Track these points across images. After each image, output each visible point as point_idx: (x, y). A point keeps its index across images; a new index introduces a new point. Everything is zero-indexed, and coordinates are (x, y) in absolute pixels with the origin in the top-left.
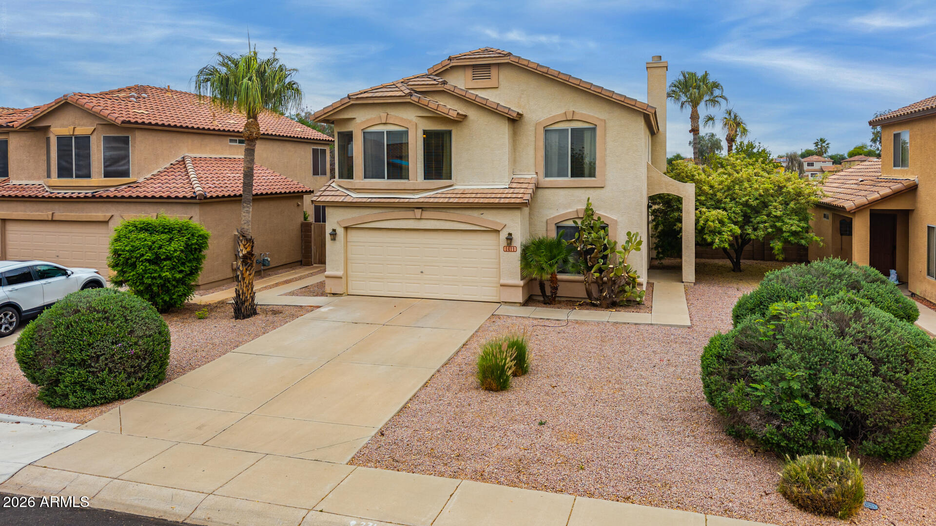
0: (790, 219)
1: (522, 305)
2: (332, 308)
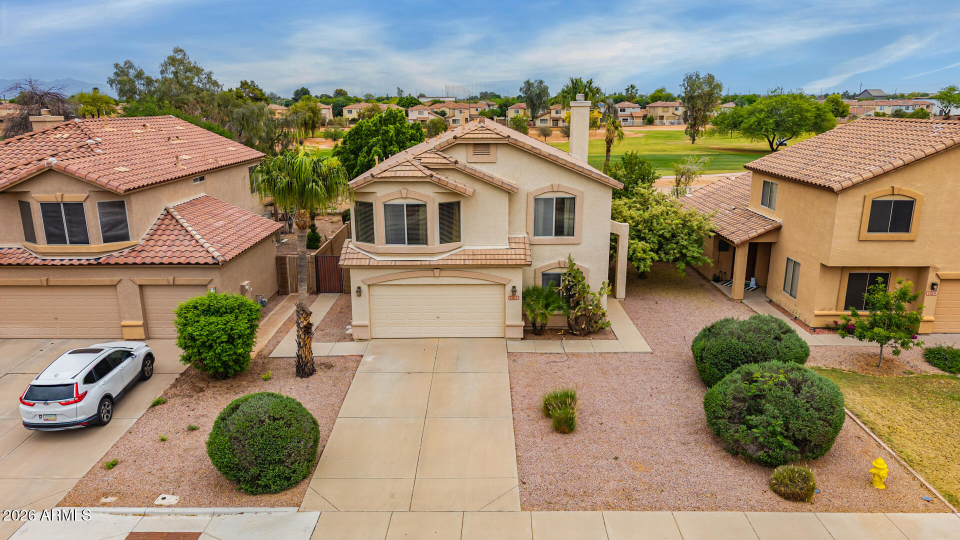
1: (522, 339)
2: (373, 357)
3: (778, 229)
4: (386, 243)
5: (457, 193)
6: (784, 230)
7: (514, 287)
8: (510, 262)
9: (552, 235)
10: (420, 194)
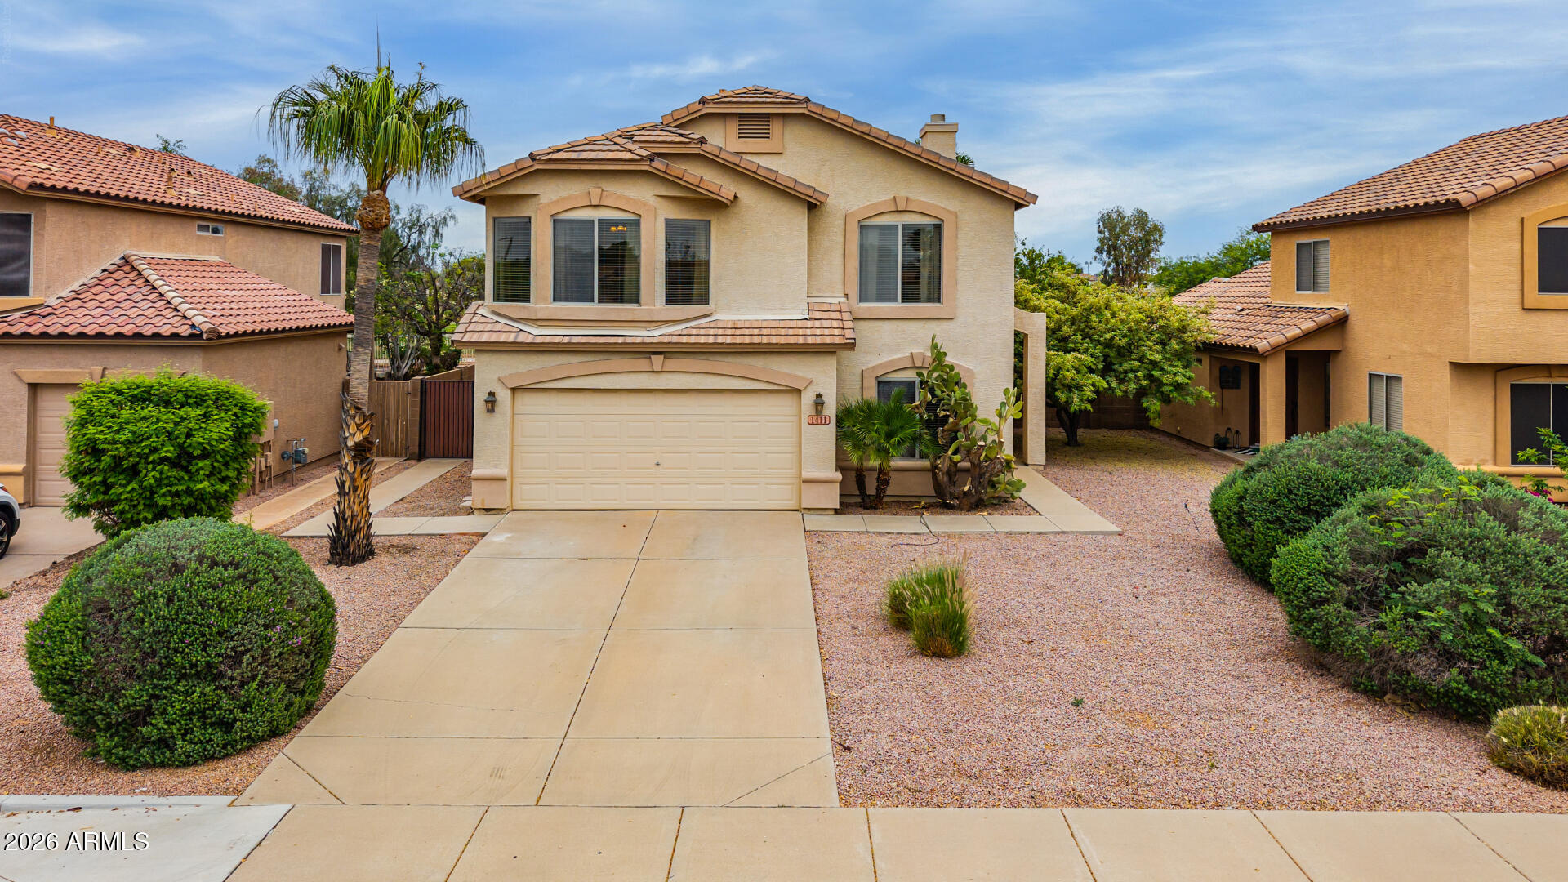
0: (1171, 366)
1: (836, 511)
2: (509, 535)
3: (1340, 323)
4: (554, 300)
5: (702, 197)
6: (1355, 323)
7: (819, 396)
8: (810, 340)
9: (895, 300)
10: (628, 199)
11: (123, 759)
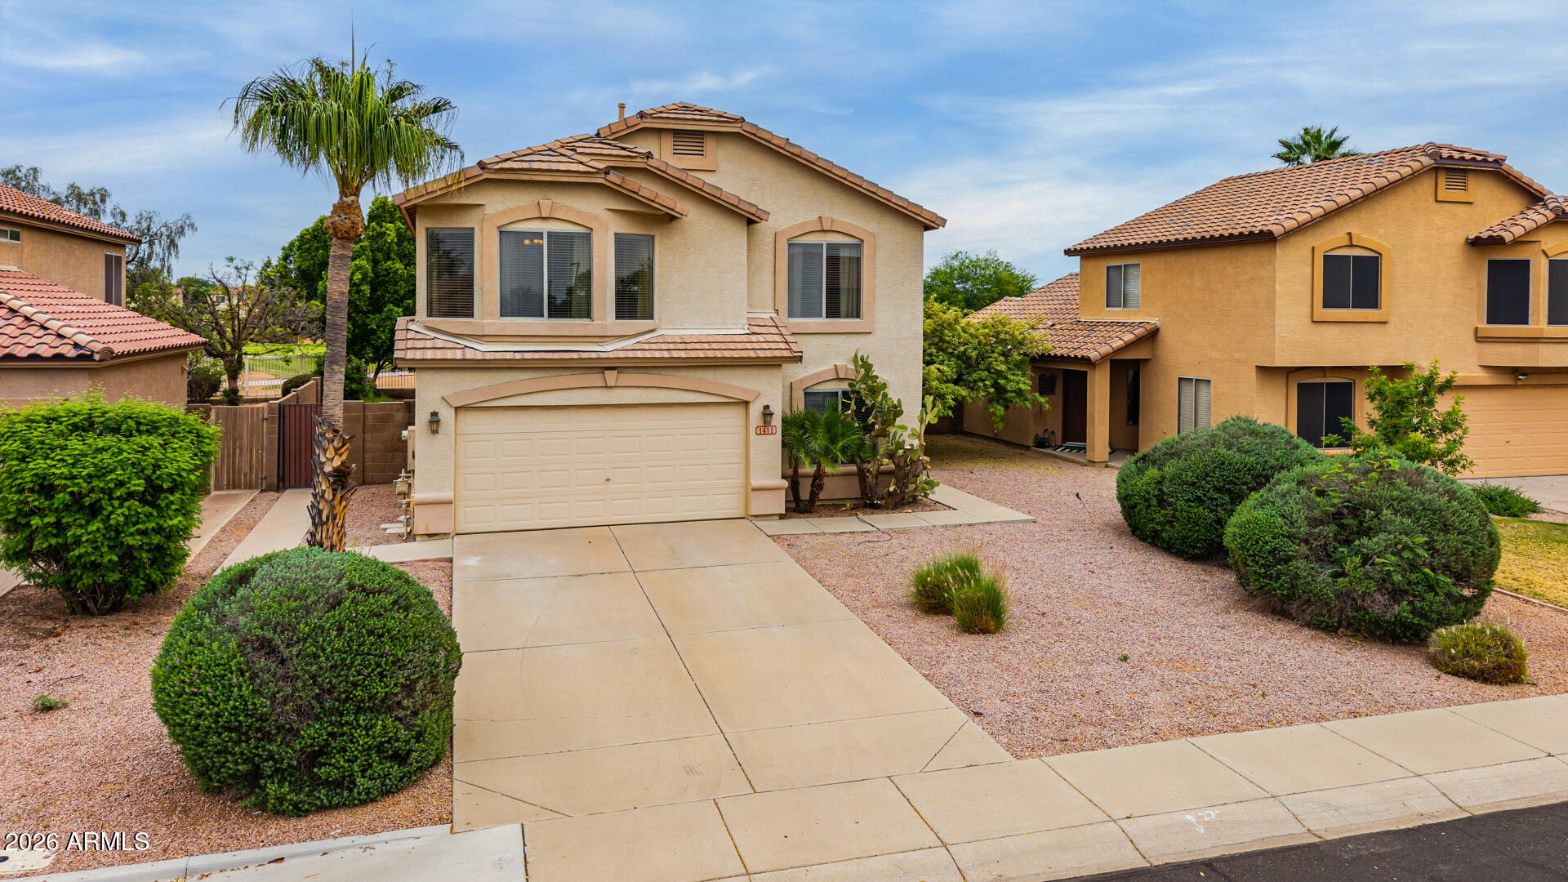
1: (782, 517)
2: (479, 558)
4: (502, 315)
5: (660, 212)
6: (1164, 335)
7: (767, 407)
8: (761, 354)
9: (820, 316)
10: (579, 212)
11: (295, 806)
